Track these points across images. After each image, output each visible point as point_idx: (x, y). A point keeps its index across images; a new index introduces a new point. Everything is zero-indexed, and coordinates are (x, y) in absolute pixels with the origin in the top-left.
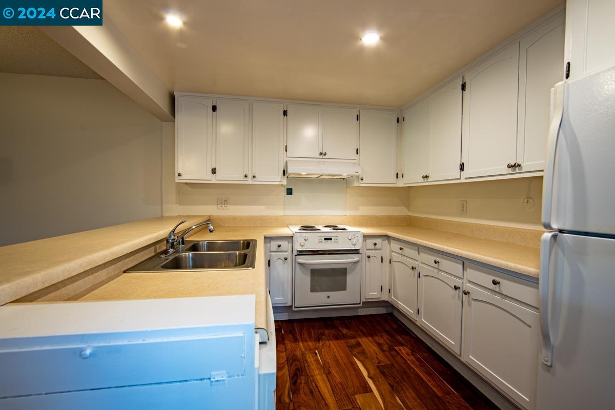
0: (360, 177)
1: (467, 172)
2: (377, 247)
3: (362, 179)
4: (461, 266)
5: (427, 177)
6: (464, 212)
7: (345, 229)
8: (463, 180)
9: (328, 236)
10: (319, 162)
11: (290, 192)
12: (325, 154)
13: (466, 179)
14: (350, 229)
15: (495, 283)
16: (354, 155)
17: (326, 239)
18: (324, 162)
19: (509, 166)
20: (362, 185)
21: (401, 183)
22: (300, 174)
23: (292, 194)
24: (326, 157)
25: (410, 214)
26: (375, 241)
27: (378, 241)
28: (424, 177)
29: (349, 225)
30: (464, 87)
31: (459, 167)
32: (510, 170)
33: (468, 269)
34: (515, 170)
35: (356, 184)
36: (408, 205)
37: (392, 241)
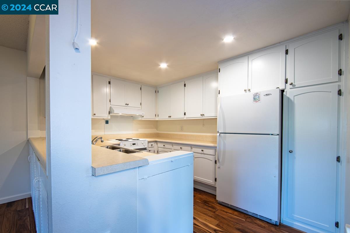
0: (142, 116)
1: (187, 116)
2: (153, 146)
3: (143, 117)
4: (190, 148)
5: (170, 117)
6: (182, 130)
7: (138, 139)
8: (185, 119)
9: (134, 143)
10: (125, 108)
11: (107, 122)
12: (128, 105)
13: (186, 118)
14: (140, 139)
15: (202, 151)
16: (140, 106)
17: (133, 144)
18: (126, 108)
19: (201, 115)
20: (143, 119)
21: (157, 119)
22: (119, 114)
23: (108, 124)
24: (128, 106)
25: (158, 132)
26: (152, 144)
27: (153, 143)
28: (169, 117)
29: (140, 138)
30: (185, 85)
31: (184, 114)
32: (201, 116)
33: (193, 148)
34: (202, 116)
35: (140, 119)
36: (157, 128)
37: (158, 143)
